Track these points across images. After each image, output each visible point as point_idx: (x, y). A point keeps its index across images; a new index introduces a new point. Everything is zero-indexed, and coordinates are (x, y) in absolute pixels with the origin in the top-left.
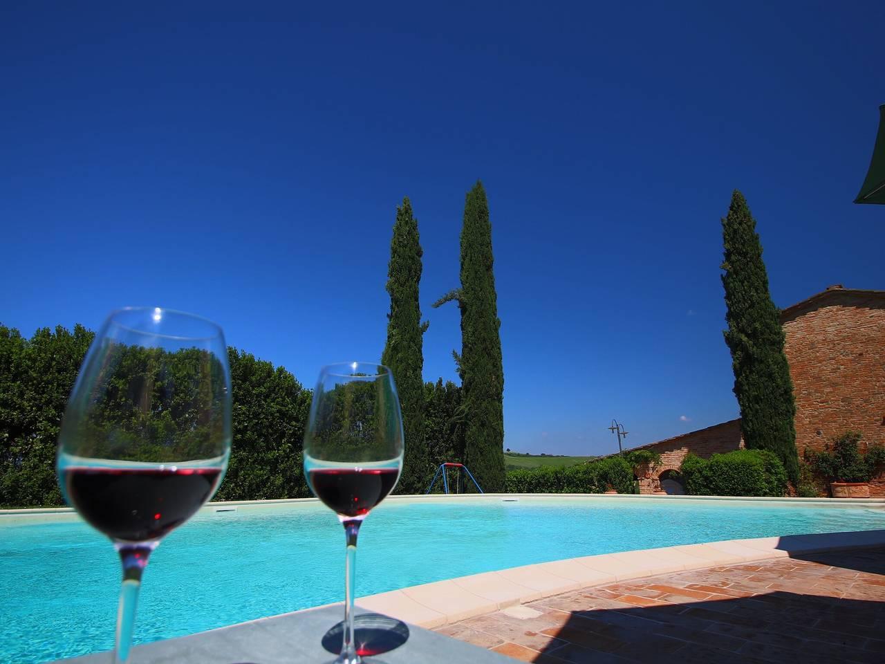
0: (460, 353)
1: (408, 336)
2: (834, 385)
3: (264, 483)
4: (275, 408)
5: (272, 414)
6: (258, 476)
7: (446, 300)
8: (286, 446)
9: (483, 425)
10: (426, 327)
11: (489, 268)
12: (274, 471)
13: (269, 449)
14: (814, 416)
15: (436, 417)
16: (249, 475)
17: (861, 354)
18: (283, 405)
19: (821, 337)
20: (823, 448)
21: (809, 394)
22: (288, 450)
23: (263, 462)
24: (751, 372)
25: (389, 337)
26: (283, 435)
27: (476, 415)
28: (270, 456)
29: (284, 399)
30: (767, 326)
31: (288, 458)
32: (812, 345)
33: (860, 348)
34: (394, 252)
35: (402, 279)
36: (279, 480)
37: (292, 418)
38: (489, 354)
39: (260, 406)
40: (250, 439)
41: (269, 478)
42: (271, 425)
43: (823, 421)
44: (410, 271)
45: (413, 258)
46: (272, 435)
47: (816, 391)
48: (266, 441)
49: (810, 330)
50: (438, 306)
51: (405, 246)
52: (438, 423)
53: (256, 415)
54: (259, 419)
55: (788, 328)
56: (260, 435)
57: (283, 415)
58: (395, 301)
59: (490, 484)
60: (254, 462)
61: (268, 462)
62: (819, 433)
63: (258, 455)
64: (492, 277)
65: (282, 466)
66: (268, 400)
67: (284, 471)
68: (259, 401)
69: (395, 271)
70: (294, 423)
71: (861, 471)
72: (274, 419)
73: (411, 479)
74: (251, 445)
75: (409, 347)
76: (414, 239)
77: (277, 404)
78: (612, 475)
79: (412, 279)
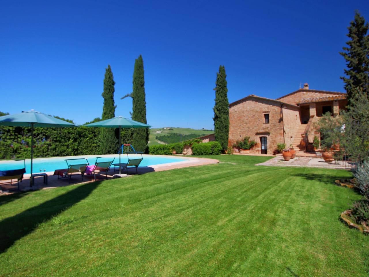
0: (132, 112)
1: (108, 110)
2: (246, 123)
3: (65, 151)
4: (66, 131)
5: (65, 133)
6: (63, 149)
7: (126, 97)
8: (71, 141)
10: (116, 107)
11: (143, 85)
12: (68, 147)
13: (66, 142)
14: (240, 132)
15: (126, 130)
17: (254, 115)
18: (69, 130)
19: (245, 110)
20: (241, 140)
21: (240, 125)
23: (64, 146)
24: (217, 120)
26: (70, 138)
28: (66, 144)
29: (69, 128)
30: (223, 108)
32: (243, 112)
33: (254, 113)
34: (104, 84)
35: (107, 93)
36: (70, 150)
37: (72, 134)
38: (141, 113)
39: (61, 131)
42: (65, 136)
43: (242, 133)
44: (110, 90)
45: (110, 86)
47: (242, 125)
49: (243, 107)
50: (122, 99)
51: (108, 82)
52: (126, 132)
53: (60, 133)
55: (233, 108)
56: (62, 138)
57: (69, 133)
58: (105, 100)
60: (61, 146)
61: (66, 145)
62: (241, 136)
64: (144, 89)
67: (71, 148)
69: (105, 89)
71: (247, 147)
74: (60, 141)
75: (109, 113)
76: (111, 79)
77: (67, 130)
78: (176, 147)
79: (111, 92)
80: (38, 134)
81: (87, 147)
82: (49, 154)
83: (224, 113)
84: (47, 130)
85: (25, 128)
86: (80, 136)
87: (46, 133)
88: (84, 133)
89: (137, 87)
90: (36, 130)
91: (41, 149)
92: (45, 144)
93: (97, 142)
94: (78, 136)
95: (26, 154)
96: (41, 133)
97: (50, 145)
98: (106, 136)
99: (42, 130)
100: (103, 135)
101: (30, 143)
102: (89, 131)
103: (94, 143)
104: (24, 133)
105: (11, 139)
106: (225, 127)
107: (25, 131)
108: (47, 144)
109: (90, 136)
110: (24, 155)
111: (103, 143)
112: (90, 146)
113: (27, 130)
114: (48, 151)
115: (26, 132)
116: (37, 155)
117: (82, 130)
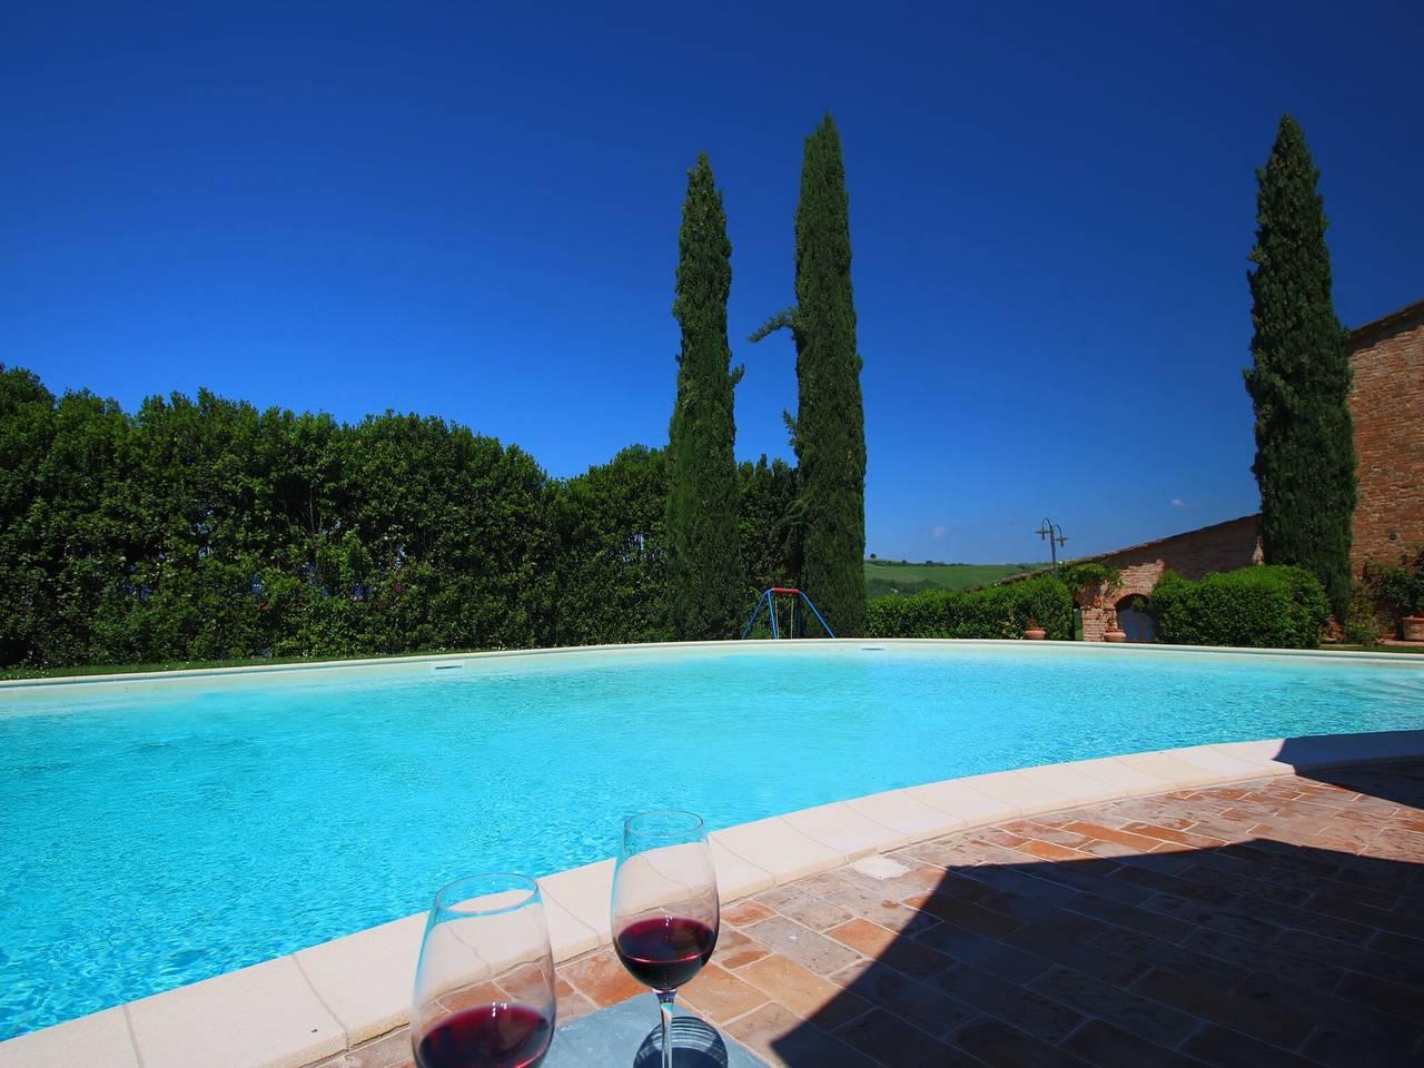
0: (794, 414)
1: (710, 391)
3: (499, 620)
4: (509, 509)
5: (504, 519)
6: (490, 611)
7: (772, 328)
8: (529, 566)
9: (832, 529)
10: (739, 375)
11: (843, 270)
12: (512, 602)
13: (503, 571)
14: (1387, 510)
15: (757, 516)
16: (477, 610)
18: (519, 505)
19: (1417, 377)
20: (1396, 560)
21: (1385, 472)
22: (532, 572)
23: (495, 590)
24: (1286, 438)
25: (680, 394)
26: (522, 549)
27: (820, 514)
28: (505, 580)
29: (521, 495)
30: (1321, 359)
31: (533, 583)
34: (685, 250)
35: (699, 297)
36: (522, 616)
37: (534, 524)
38: (842, 417)
39: (486, 507)
40: (474, 557)
41: (506, 613)
42: (504, 535)
43: (1403, 518)
44: (711, 283)
45: (715, 260)
46: (506, 549)
47: (1397, 468)
48: (499, 558)
49: (1400, 364)
50: (757, 339)
51: (702, 239)
52: (761, 526)
53: (481, 521)
54: (485, 526)
55: (1360, 361)
56: (489, 550)
57: (521, 519)
58: (688, 334)
59: (842, 619)
60: (482, 591)
61: (503, 590)
62: (1393, 537)
63: (488, 580)
64: (848, 286)
65: (524, 596)
66: (498, 498)
67: (528, 603)
68: (484, 500)
69: (686, 283)
70: (538, 531)
72: (508, 526)
73: (720, 614)
74: (476, 565)
75: (713, 409)
76: (716, 227)
77: (512, 502)
78: (1038, 605)
79: (715, 296)
80: (384, 522)
81: (597, 602)
82: (427, 640)
83: (1329, 390)
84: (423, 499)
85: (322, 485)
86: (568, 541)
87: (418, 515)
88: (582, 526)
89: (822, 279)
90: (376, 496)
91: (394, 610)
92: (411, 579)
93: (637, 577)
94: (558, 537)
95: (322, 634)
96: (398, 516)
97: (432, 586)
98: (698, 539)
99: (403, 497)
100: (687, 532)
101: (346, 573)
102: (604, 513)
103: (621, 581)
104: (317, 515)
105: (256, 545)
106: (1334, 477)
107: (323, 501)
108: (421, 580)
109: (607, 538)
110: (313, 638)
111: (685, 574)
112: (609, 600)
113: (333, 495)
114: (423, 620)
115: (326, 507)
116: (372, 642)
117: (575, 505)
